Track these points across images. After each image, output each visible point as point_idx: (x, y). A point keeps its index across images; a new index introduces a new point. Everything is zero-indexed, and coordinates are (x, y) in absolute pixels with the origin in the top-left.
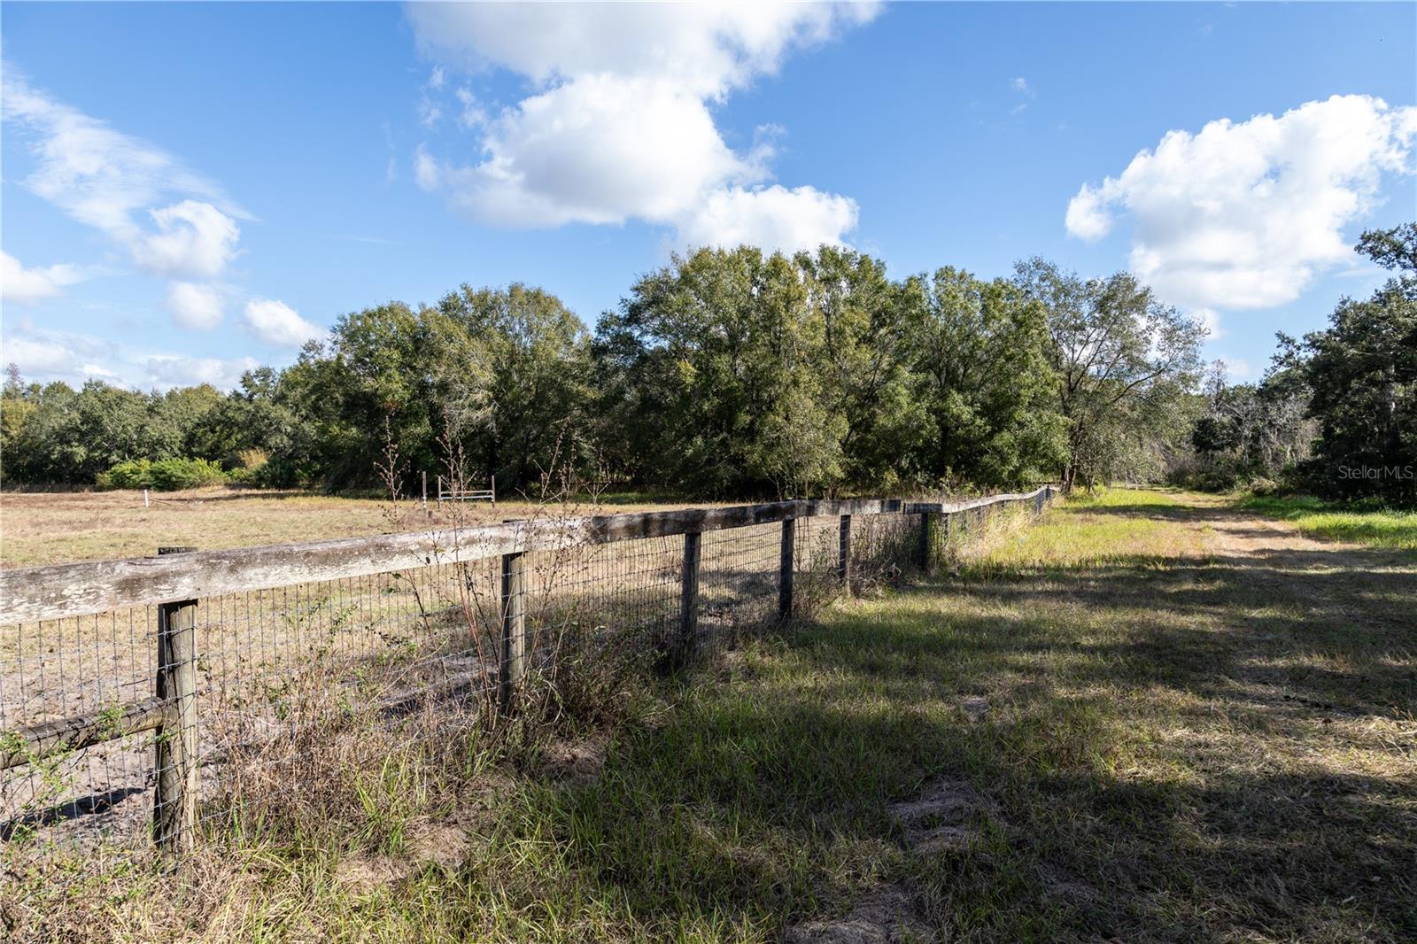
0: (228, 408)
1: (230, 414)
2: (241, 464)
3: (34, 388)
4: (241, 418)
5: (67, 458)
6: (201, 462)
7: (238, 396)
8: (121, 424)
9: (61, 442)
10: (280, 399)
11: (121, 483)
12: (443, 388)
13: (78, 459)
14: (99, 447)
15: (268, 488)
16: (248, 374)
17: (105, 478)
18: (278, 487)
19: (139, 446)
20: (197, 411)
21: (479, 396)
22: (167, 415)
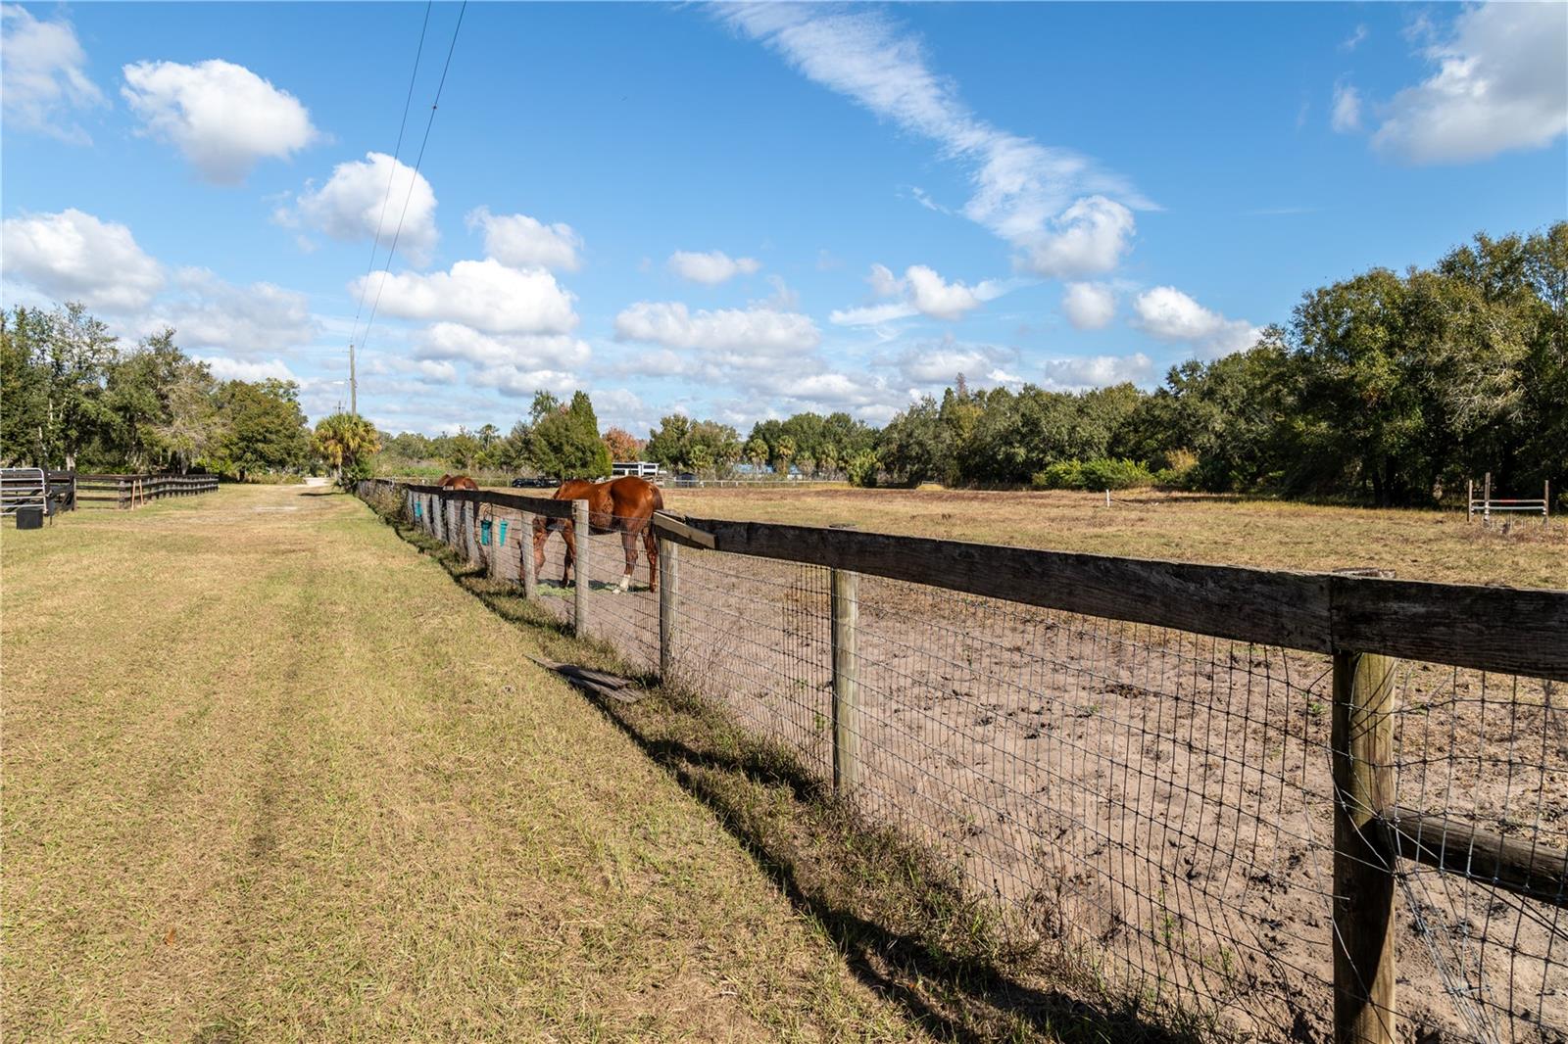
0: (1155, 406)
1: (1157, 413)
2: (1168, 465)
3: (980, 394)
4: (1166, 416)
5: (1010, 458)
6: (1129, 463)
7: (1163, 393)
8: (1055, 426)
9: (1006, 444)
10: (1209, 394)
11: (1055, 483)
12: (1446, 370)
13: (1019, 459)
14: (1036, 448)
15: (1198, 490)
16: (1174, 369)
17: (1040, 477)
18: (1210, 490)
19: (1071, 446)
20: (1123, 410)
21: (1504, 377)
22: (1094, 415)
